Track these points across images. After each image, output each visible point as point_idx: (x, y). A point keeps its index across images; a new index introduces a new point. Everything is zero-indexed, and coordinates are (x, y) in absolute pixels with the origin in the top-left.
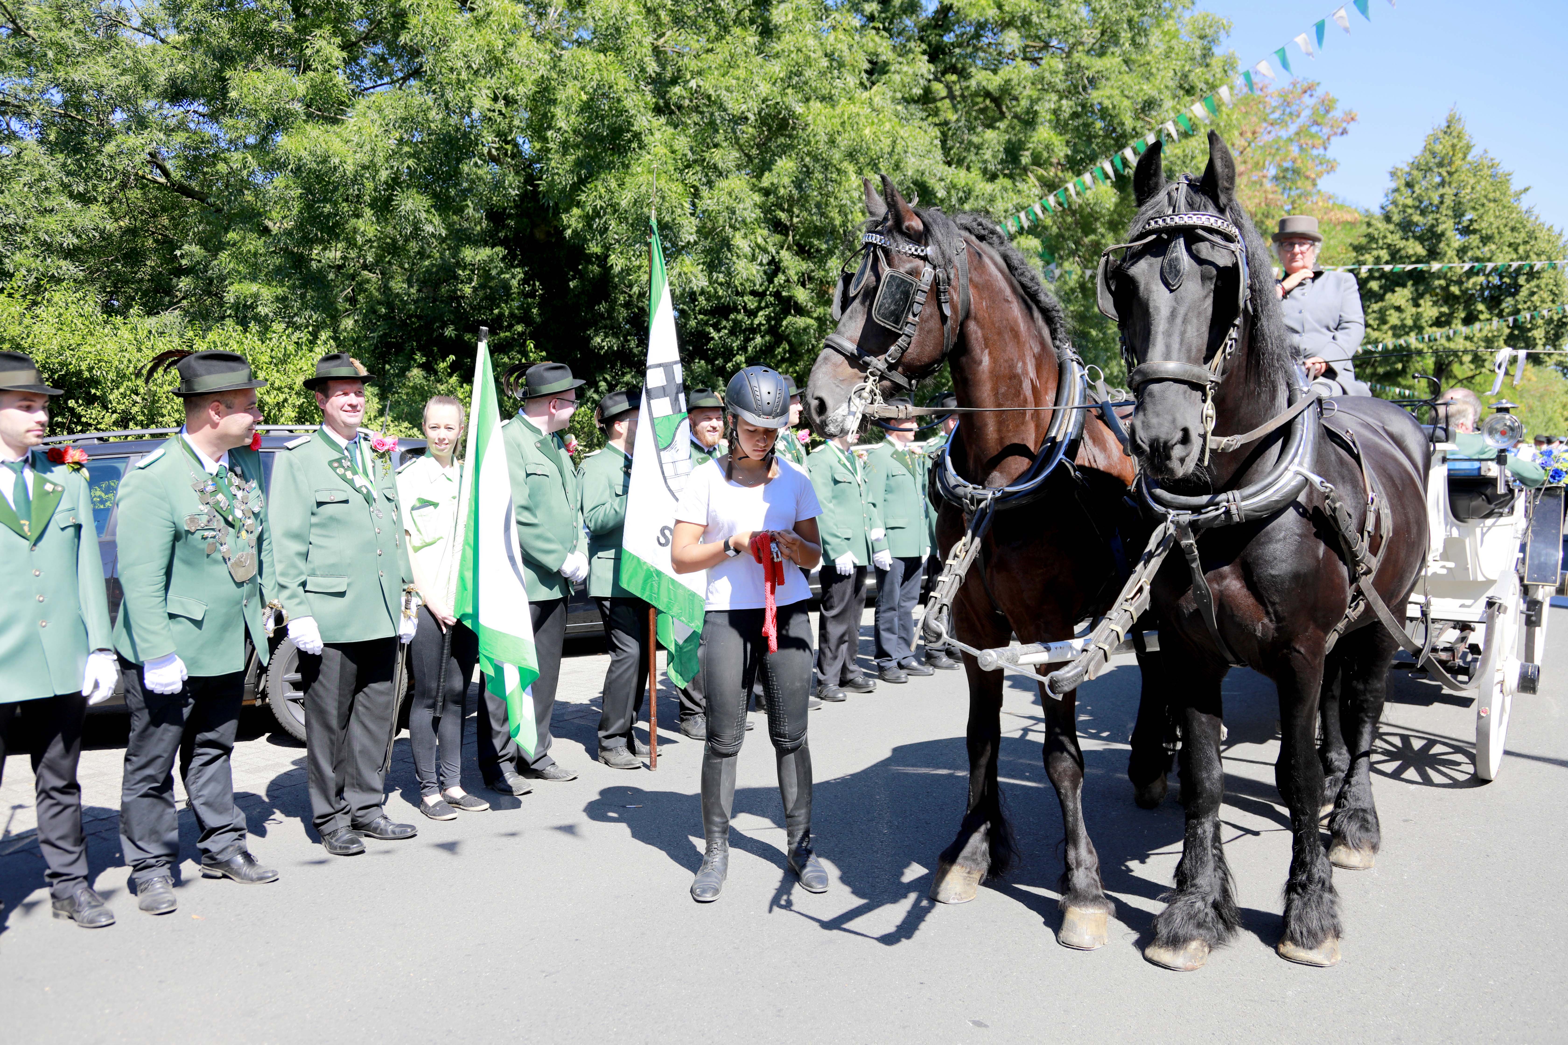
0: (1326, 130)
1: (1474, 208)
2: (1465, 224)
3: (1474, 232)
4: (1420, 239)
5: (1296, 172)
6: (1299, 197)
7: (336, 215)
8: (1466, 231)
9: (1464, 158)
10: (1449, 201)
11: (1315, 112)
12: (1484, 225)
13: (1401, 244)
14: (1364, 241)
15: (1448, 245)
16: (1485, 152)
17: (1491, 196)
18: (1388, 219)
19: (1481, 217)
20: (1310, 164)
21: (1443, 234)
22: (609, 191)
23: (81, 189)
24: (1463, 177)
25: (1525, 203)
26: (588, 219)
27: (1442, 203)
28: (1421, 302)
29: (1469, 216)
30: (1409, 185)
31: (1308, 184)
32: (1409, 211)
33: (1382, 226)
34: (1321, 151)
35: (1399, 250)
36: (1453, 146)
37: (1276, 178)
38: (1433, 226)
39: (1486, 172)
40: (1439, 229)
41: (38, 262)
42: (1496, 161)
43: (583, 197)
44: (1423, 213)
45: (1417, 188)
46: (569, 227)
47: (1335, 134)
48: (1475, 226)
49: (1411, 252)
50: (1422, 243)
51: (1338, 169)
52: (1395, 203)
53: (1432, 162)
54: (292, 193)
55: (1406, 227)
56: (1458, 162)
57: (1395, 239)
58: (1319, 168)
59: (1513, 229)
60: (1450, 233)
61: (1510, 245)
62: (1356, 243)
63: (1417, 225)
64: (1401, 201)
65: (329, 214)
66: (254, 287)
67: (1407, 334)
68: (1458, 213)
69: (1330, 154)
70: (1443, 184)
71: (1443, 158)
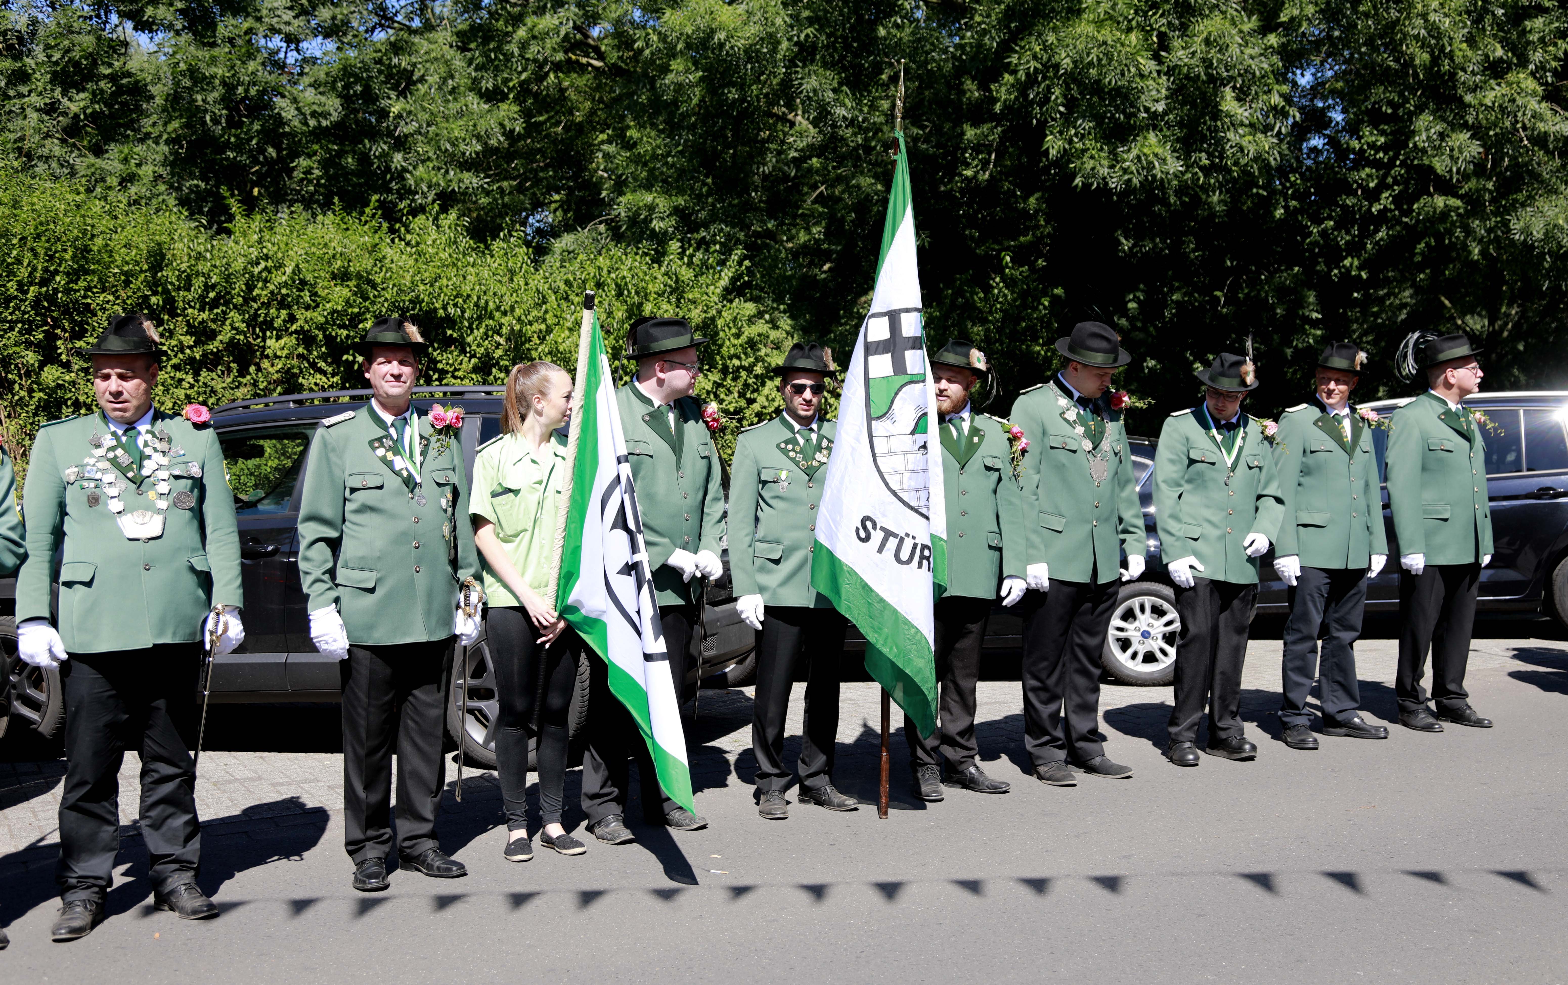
23: (490, 86)
41: (440, 176)
43: (1014, 59)
46: (999, 100)
54: (691, 77)
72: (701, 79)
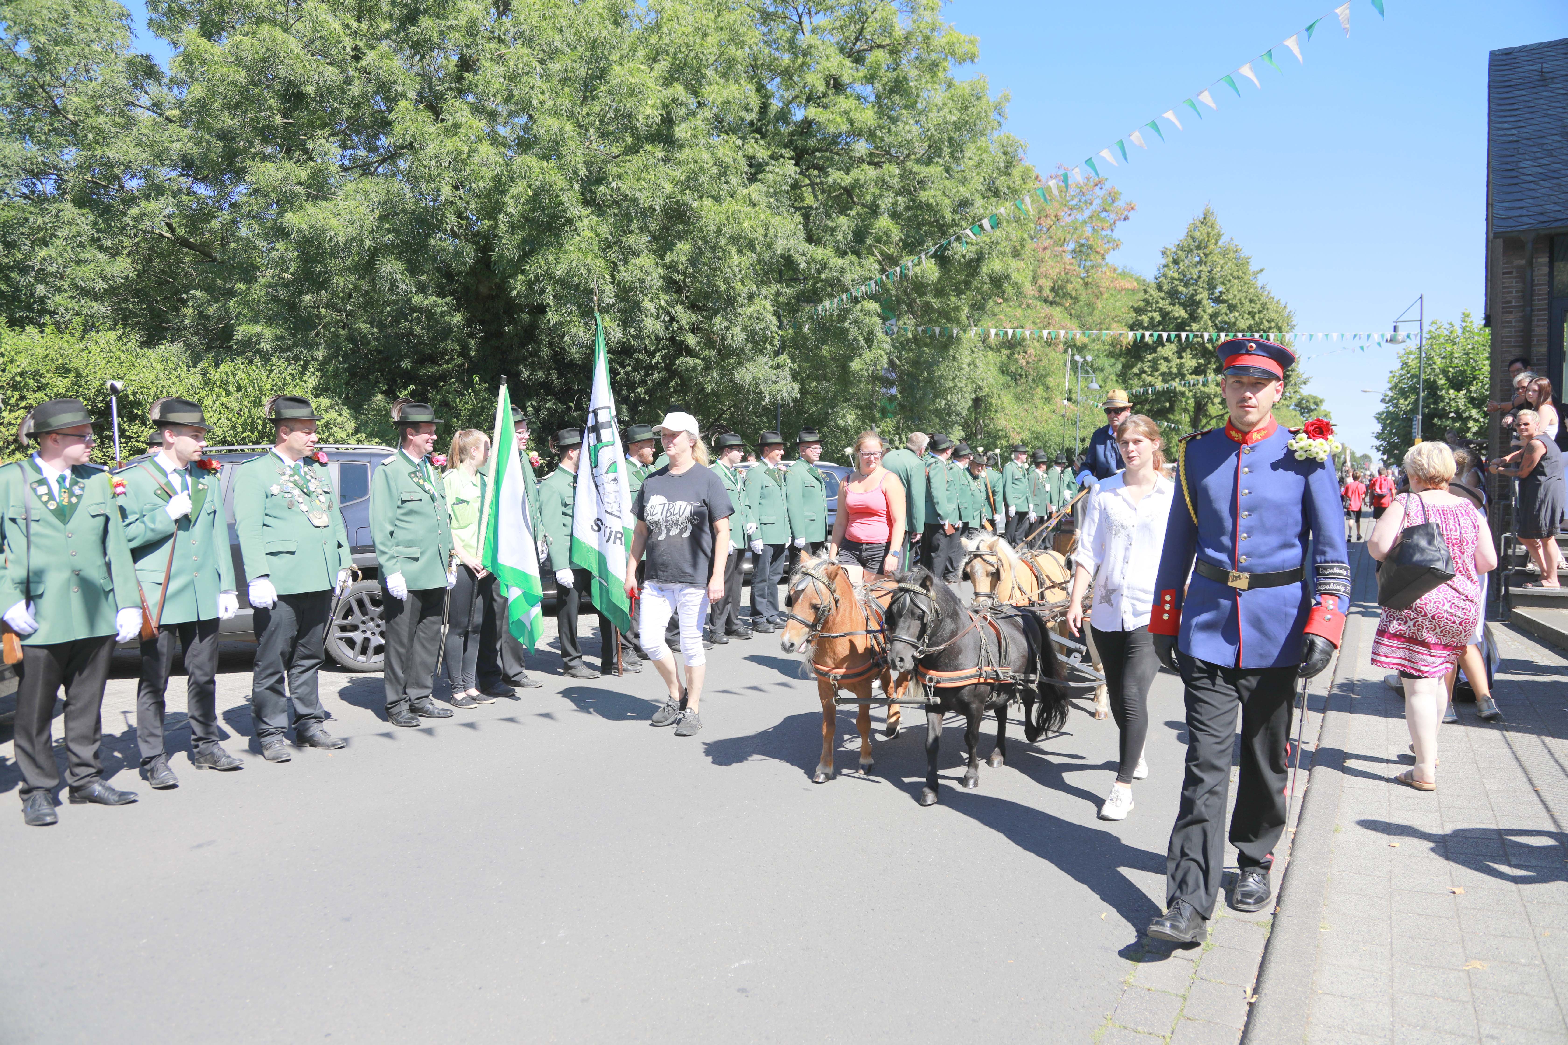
0: (1113, 216)
1: (1223, 283)
2: (1217, 294)
3: (1224, 301)
4: (1184, 305)
5: (1090, 247)
6: (1092, 267)
7: (325, 273)
8: (1218, 300)
9: (1216, 244)
10: (1204, 277)
11: (1104, 201)
12: (1230, 296)
13: (1170, 308)
14: (1142, 304)
15: (1204, 311)
16: (1232, 239)
17: (1235, 274)
18: (1160, 288)
19: (1228, 290)
20: (1100, 242)
21: (1200, 302)
22: (547, 263)
23: (109, 244)
24: (1215, 258)
25: (1261, 281)
26: (530, 284)
27: (1199, 277)
28: (1184, 354)
29: (1220, 288)
30: (1176, 262)
31: (1099, 257)
32: (1176, 282)
33: (1155, 293)
34: (1109, 232)
35: (1168, 313)
36: (1208, 234)
37: (1074, 251)
38: (1193, 295)
39: (1232, 255)
40: (1198, 298)
41: (74, 303)
42: (1239, 247)
43: (527, 267)
44: (1186, 285)
45: (1181, 265)
46: (515, 289)
47: (1119, 219)
48: (1224, 297)
49: (1177, 315)
50: (1185, 309)
51: (1122, 247)
52: (1165, 276)
53: (1193, 245)
54: (291, 255)
55: (1173, 295)
56: (1212, 247)
57: (1165, 304)
58: (1107, 246)
59: (1251, 301)
60: (1205, 302)
61: (1249, 313)
62: (1136, 305)
63: (1181, 293)
64: (1170, 274)
65: (320, 272)
66: (258, 328)
67: (1173, 379)
68: (1211, 286)
69: (1116, 235)
70: (1200, 262)
71: (1200, 243)
72: (298, 257)
